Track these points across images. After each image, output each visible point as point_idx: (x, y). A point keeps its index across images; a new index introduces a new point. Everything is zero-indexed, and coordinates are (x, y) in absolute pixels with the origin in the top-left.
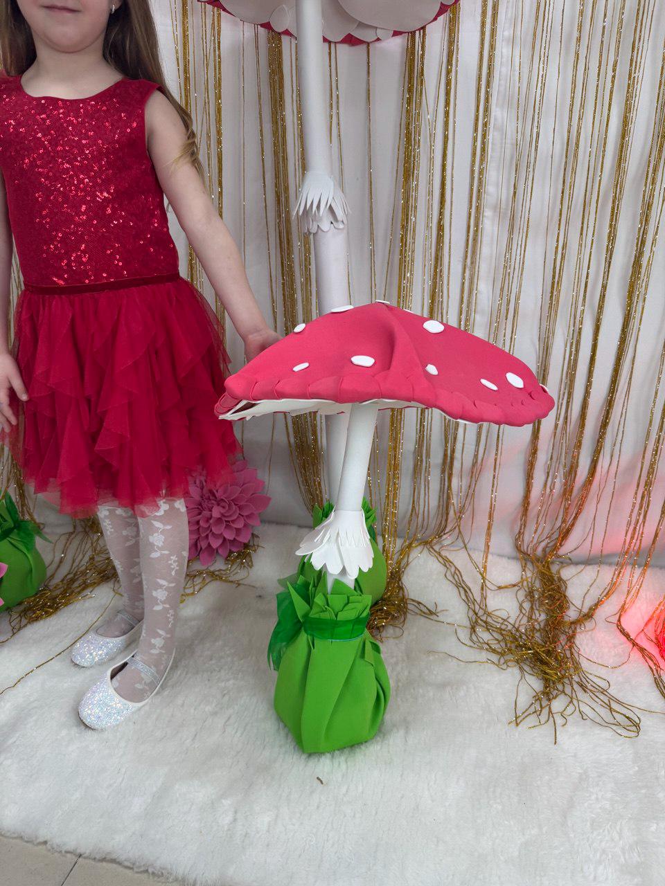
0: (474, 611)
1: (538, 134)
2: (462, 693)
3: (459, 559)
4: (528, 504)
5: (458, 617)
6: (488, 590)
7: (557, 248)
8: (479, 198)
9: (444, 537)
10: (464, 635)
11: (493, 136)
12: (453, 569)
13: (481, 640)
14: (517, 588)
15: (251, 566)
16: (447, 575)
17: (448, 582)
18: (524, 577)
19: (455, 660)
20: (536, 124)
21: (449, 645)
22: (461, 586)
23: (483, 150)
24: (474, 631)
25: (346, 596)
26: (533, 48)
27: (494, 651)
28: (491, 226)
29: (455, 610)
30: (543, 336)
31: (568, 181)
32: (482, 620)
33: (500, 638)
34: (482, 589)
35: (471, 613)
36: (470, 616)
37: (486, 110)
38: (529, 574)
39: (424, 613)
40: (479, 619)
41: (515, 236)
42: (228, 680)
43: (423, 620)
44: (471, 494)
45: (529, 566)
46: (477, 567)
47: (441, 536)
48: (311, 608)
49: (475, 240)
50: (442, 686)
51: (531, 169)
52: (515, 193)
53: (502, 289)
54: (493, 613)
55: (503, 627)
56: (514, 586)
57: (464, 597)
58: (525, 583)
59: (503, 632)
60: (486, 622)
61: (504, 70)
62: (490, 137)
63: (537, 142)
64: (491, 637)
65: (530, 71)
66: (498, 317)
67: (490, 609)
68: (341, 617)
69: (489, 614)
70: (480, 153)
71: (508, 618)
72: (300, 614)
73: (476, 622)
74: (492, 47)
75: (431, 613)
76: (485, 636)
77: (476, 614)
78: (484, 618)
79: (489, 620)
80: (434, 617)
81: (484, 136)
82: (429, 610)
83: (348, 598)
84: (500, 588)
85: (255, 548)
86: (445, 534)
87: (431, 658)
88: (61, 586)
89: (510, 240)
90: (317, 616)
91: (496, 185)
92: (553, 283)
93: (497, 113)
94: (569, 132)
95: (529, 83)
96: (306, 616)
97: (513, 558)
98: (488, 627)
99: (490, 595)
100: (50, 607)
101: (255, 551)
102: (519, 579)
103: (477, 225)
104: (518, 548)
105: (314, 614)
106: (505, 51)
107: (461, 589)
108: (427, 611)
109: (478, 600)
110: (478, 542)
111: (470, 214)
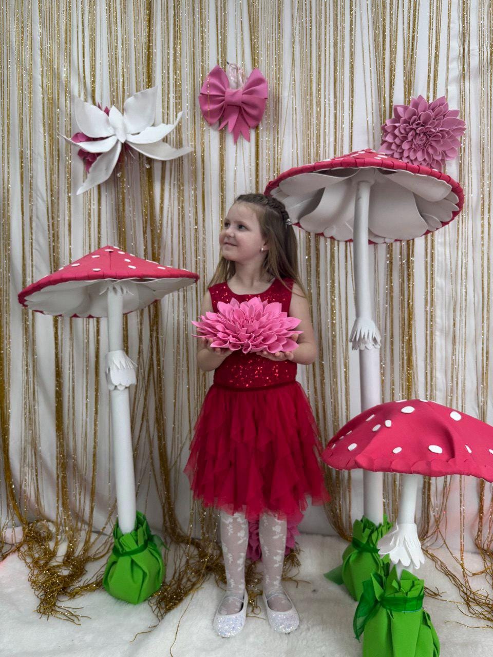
0: (464, 592)
1: (466, 292)
2: (480, 650)
3: (442, 555)
4: (482, 513)
5: (454, 597)
6: (468, 577)
7: (483, 353)
8: (432, 326)
9: (427, 540)
10: (464, 608)
11: (437, 292)
12: (439, 563)
13: (477, 612)
14: (484, 574)
15: (298, 564)
16: (437, 566)
17: (440, 572)
18: (487, 567)
19: (464, 627)
20: (464, 286)
21: (456, 616)
22: (448, 574)
23: (432, 300)
24: (469, 605)
25: (411, 581)
26: (458, 248)
27: (489, 619)
28: (440, 341)
29: (451, 593)
30: (481, 404)
31: (485, 317)
32: (471, 598)
33: (489, 610)
34: (464, 575)
35: (462, 594)
36: (463, 596)
37: (432, 279)
38: (489, 565)
39: (431, 595)
40: (469, 599)
41: (457, 347)
42: (321, 647)
43: (431, 600)
44: (444, 508)
45: (487, 558)
46: (457, 560)
47: (425, 539)
48: (385, 591)
49: (431, 349)
50: (465, 645)
51: (464, 310)
52: (454, 324)
53: (452, 377)
54: (477, 592)
55: (488, 602)
56: (482, 572)
57: (454, 582)
58: (488, 571)
59: (490, 606)
60: (474, 599)
61: (440, 258)
62: (435, 292)
63: (466, 296)
64: (483, 610)
65: (457, 260)
66: (452, 392)
67: (474, 590)
68: (410, 595)
69: (474, 594)
70: (430, 301)
71: (488, 595)
72: (377, 596)
73: (468, 599)
74: (433, 248)
75: (436, 595)
76: (479, 609)
77: (466, 594)
78: (472, 596)
79: (476, 598)
80: (437, 597)
81: (432, 292)
82: (434, 593)
83: (413, 582)
84: (474, 574)
85: (299, 551)
86: (427, 537)
87: (448, 626)
88: (174, 582)
89: (454, 350)
90: (392, 596)
91: (441, 318)
92: (483, 374)
93: (439, 280)
94: (483, 291)
95: (457, 266)
96: (382, 596)
97: (475, 553)
98: (478, 603)
99: (470, 579)
100: (176, 599)
101: (298, 554)
102: (484, 569)
103: (432, 340)
104: (477, 546)
105: (389, 594)
106: (439, 249)
107: (449, 576)
108: (433, 594)
109: (464, 583)
110: (454, 542)
111: (427, 334)
